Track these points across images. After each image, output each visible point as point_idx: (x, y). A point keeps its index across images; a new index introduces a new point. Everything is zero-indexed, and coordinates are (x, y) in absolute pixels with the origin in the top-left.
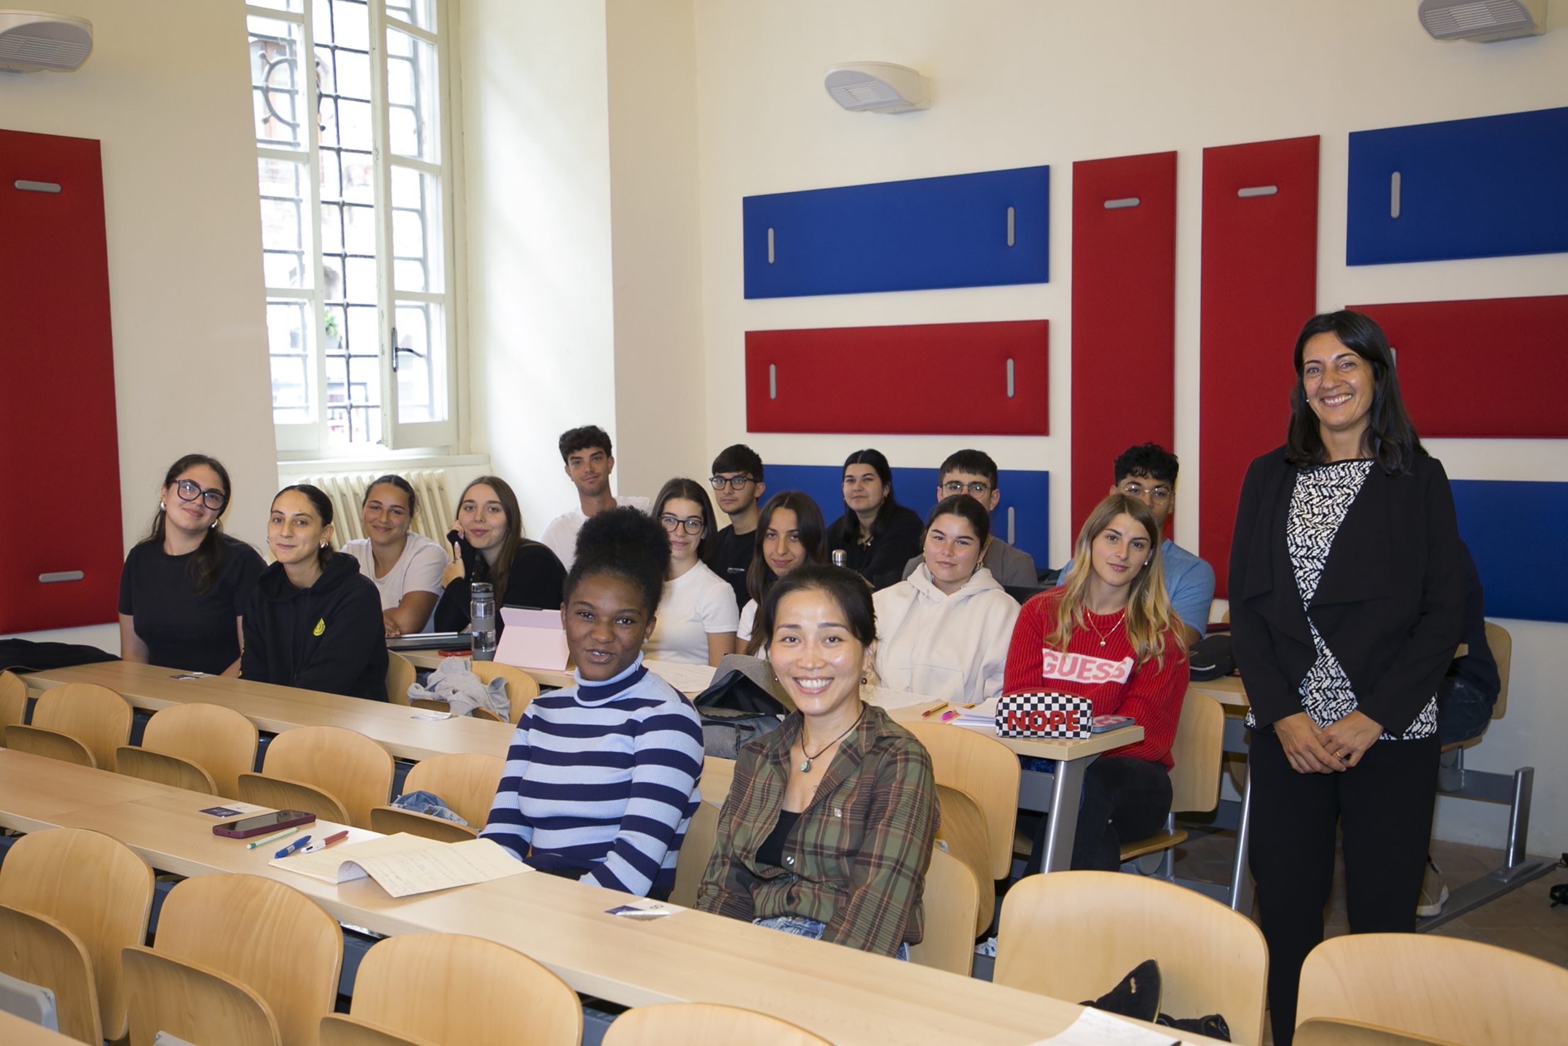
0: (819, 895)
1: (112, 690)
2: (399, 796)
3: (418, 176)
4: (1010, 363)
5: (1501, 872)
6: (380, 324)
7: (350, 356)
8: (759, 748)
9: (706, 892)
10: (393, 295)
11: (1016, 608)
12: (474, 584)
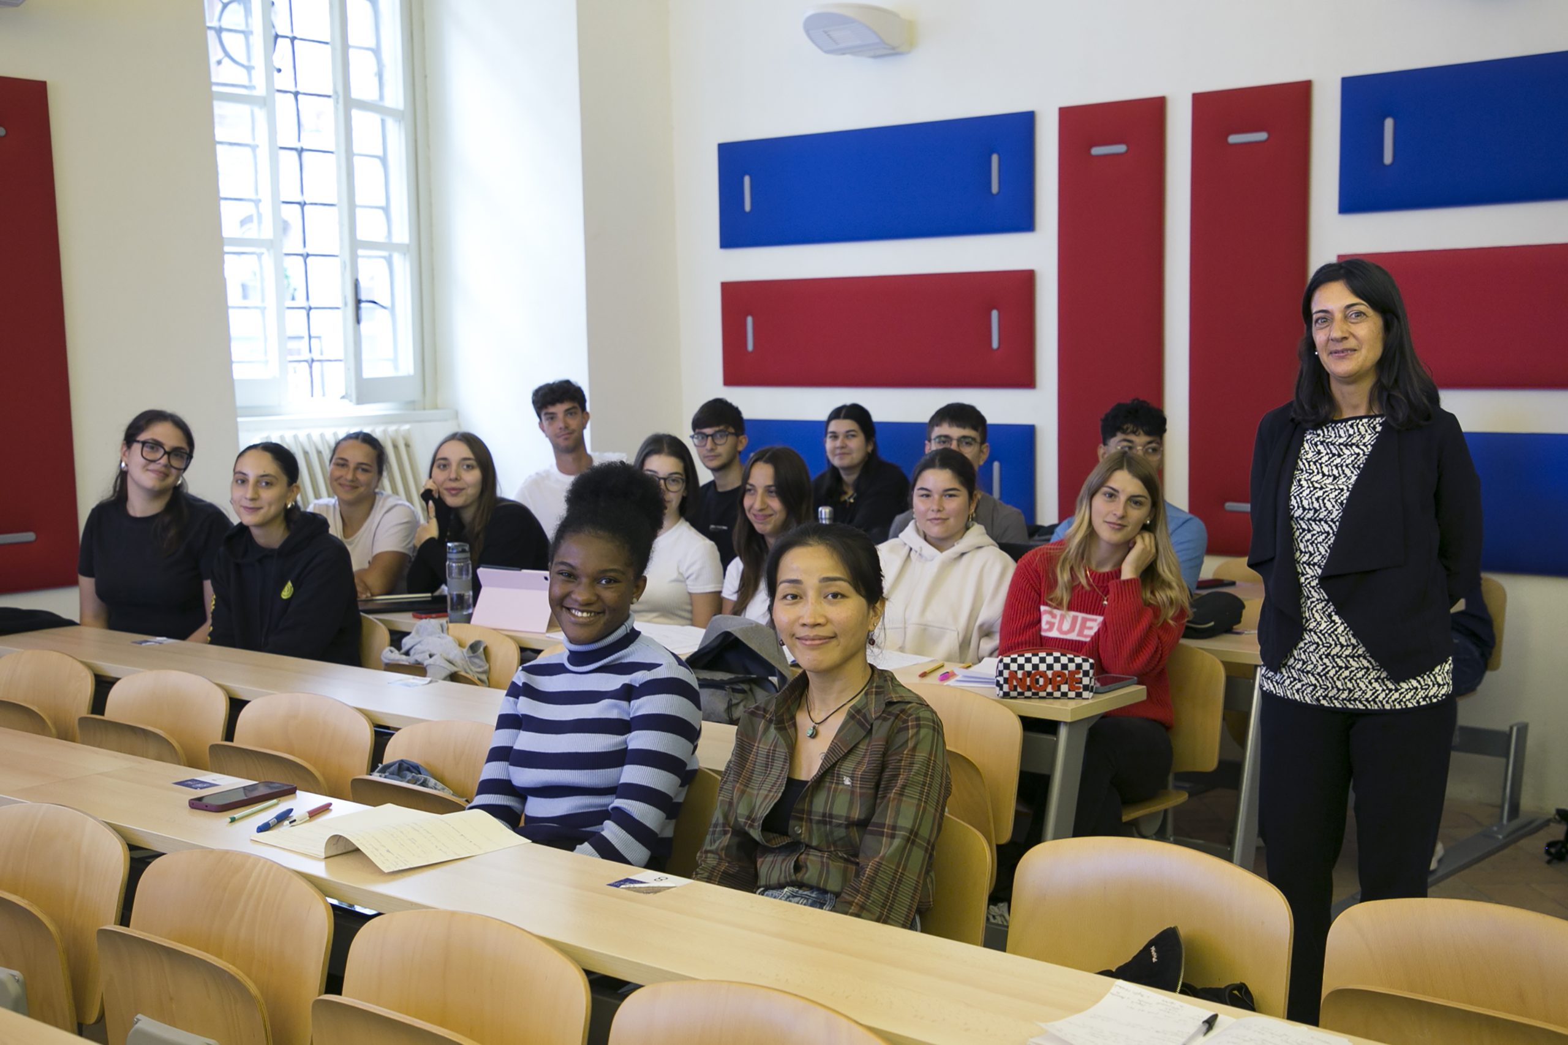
0: (828, 864)
1: (71, 657)
2: (380, 765)
3: (379, 122)
4: (995, 314)
5: (1495, 829)
6: (343, 275)
7: (310, 308)
8: (762, 713)
9: (704, 861)
10: (355, 245)
11: (1012, 566)
12: (449, 544)
